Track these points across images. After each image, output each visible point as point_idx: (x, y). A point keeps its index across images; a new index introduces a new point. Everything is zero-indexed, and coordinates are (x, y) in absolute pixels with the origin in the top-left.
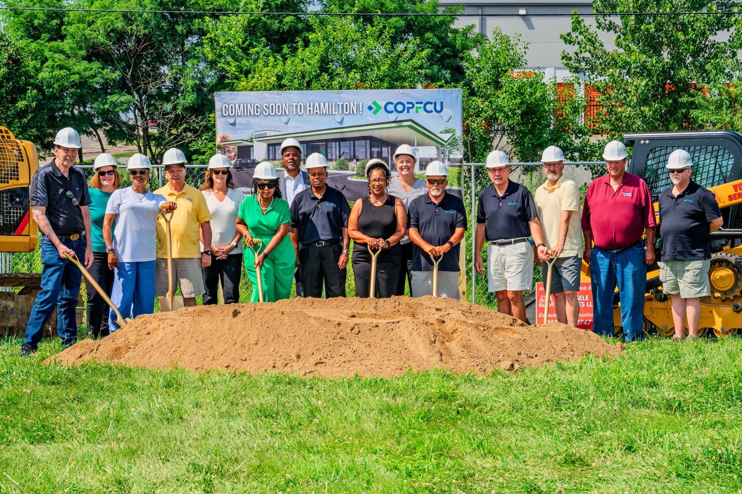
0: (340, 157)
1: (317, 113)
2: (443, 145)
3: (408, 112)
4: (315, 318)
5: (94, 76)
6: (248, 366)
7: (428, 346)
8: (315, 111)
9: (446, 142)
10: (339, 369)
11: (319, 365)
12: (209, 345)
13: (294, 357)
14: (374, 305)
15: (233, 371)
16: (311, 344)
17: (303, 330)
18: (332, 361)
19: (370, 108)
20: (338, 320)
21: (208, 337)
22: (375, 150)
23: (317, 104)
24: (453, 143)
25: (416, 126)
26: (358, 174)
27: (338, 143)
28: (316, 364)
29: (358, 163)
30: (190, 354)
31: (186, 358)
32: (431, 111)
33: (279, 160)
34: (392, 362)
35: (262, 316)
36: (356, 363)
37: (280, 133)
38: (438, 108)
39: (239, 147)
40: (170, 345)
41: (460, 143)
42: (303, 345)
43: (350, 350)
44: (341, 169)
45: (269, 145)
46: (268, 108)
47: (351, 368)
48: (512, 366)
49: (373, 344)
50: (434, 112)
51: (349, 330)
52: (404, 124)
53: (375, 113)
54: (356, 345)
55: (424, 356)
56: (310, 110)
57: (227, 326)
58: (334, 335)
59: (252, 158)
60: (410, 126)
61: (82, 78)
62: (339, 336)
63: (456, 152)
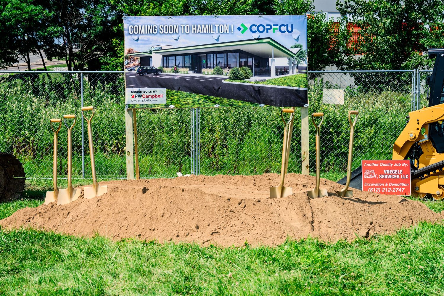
0: (217, 65)
1: (199, 32)
2: (293, 57)
3: (267, 32)
4: (209, 195)
5: (38, 15)
6: (156, 235)
7: (302, 218)
8: (198, 31)
9: (295, 54)
10: (231, 238)
11: (214, 235)
12: (124, 217)
13: (194, 228)
14: (253, 182)
15: (144, 239)
16: (206, 217)
17: (200, 205)
18: (225, 231)
19: (239, 29)
20: (227, 196)
21: (123, 209)
22: (243, 60)
23: (199, 26)
24: (300, 56)
25: (273, 43)
26: (230, 78)
27: (215, 55)
28: (212, 234)
29: (230, 70)
30: (108, 224)
31: (105, 227)
32: (285, 32)
33: (171, 67)
34: (273, 232)
35: (166, 192)
36: (245, 233)
37: (172, 47)
38: (290, 29)
39: (141, 58)
40: (92, 216)
41: (306, 55)
42: (201, 217)
43: (239, 221)
44: (218, 74)
45: (164, 56)
46: (163, 28)
47: (241, 237)
48: (368, 233)
49: (257, 216)
50: (287, 32)
51: (237, 205)
52: (264, 41)
53: (243, 32)
54: (243, 217)
55: (299, 227)
56: (194, 30)
57: (138, 200)
58: (226, 208)
59: (151, 66)
60: (269, 43)
61: (30, 15)
62: (229, 209)
63: (303, 62)
